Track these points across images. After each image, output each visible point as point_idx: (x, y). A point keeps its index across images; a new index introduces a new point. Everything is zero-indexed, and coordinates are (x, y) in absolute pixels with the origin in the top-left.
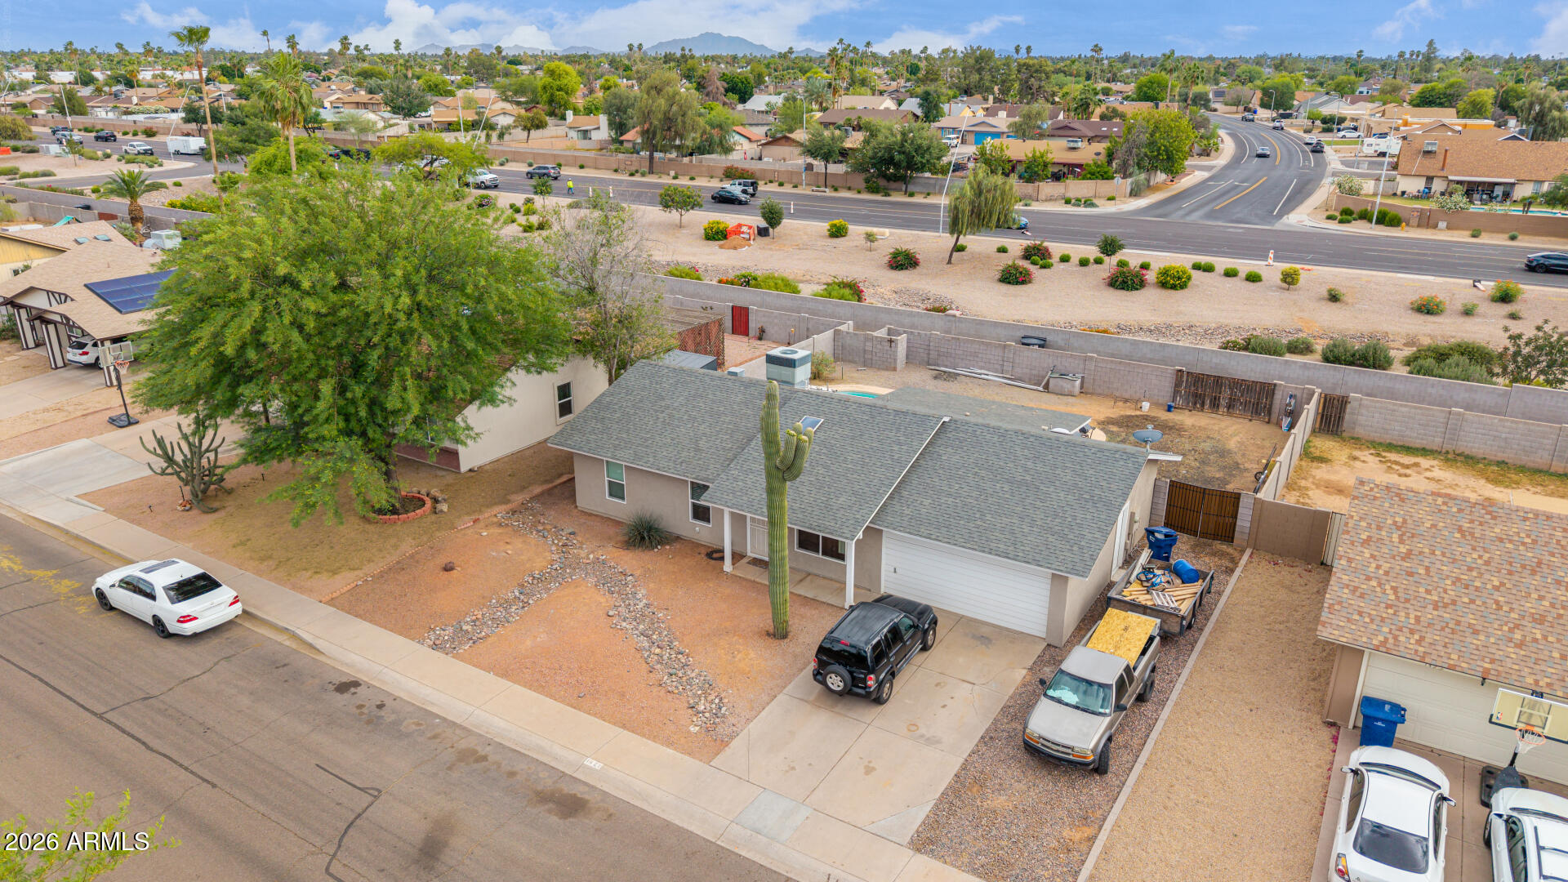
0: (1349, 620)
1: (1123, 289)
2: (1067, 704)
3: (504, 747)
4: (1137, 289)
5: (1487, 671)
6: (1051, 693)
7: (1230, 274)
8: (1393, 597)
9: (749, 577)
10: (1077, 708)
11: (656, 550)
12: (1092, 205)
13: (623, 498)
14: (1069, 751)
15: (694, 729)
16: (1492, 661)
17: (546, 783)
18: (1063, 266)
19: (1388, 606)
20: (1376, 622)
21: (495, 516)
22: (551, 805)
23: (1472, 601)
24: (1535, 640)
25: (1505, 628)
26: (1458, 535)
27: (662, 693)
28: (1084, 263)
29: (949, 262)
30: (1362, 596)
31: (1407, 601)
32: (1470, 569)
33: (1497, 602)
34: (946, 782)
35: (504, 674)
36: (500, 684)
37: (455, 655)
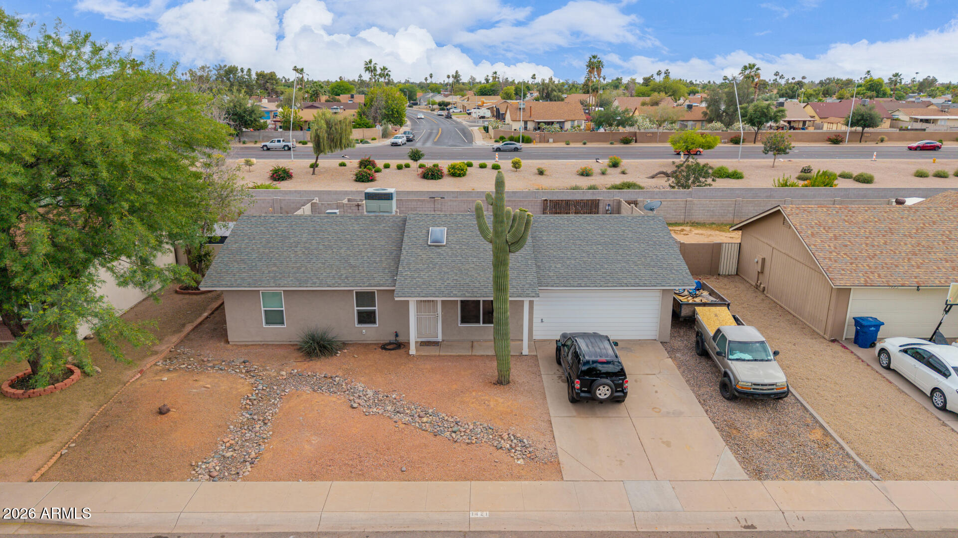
0: (842, 275)
1: (432, 179)
2: (749, 360)
4: (440, 178)
5: (917, 282)
6: (730, 357)
7: (483, 166)
8: (849, 259)
9: (433, 353)
10: (756, 360)
11: (338, 355)
12: (367, 142)
13: (283, 323)
14: (774, 387)
15: (521, 462)
16: (916, 277)
18: (387, 170)
19: (851, 264)
20: (854, 272)
21: (155, 365)
23: (882, 253)
24: (922, 263)
25: (906, 261)
26: (847, 224)
27: (464, 446)
28: (399, 167)
29: (314, 173)
30: (836, 261)
31: (856, 259)
32: (867, 238)
33: (891, 250)
34: (717, 433)
35: (313, 477)
36: (320, 486)
37: (245, 479)
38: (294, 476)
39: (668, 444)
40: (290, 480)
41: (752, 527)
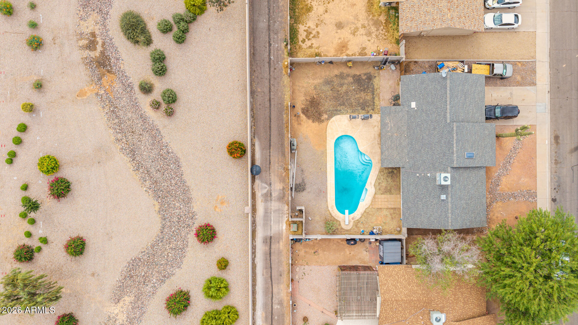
0: (480, 27)
2: (506, 71)
3: (551, 159)
8: (474, 20)
17: (555, 145)
20: (479, 22)
22: (558, 141)
23: (471, 6)
26: (458, 8)
34: (519, 87)
35: (536, 176)
36: (538, 175)
37: (536, 190)
38: (535, 181)
39: (523, 100)
40: (536, 181)
41: (549, 91)
